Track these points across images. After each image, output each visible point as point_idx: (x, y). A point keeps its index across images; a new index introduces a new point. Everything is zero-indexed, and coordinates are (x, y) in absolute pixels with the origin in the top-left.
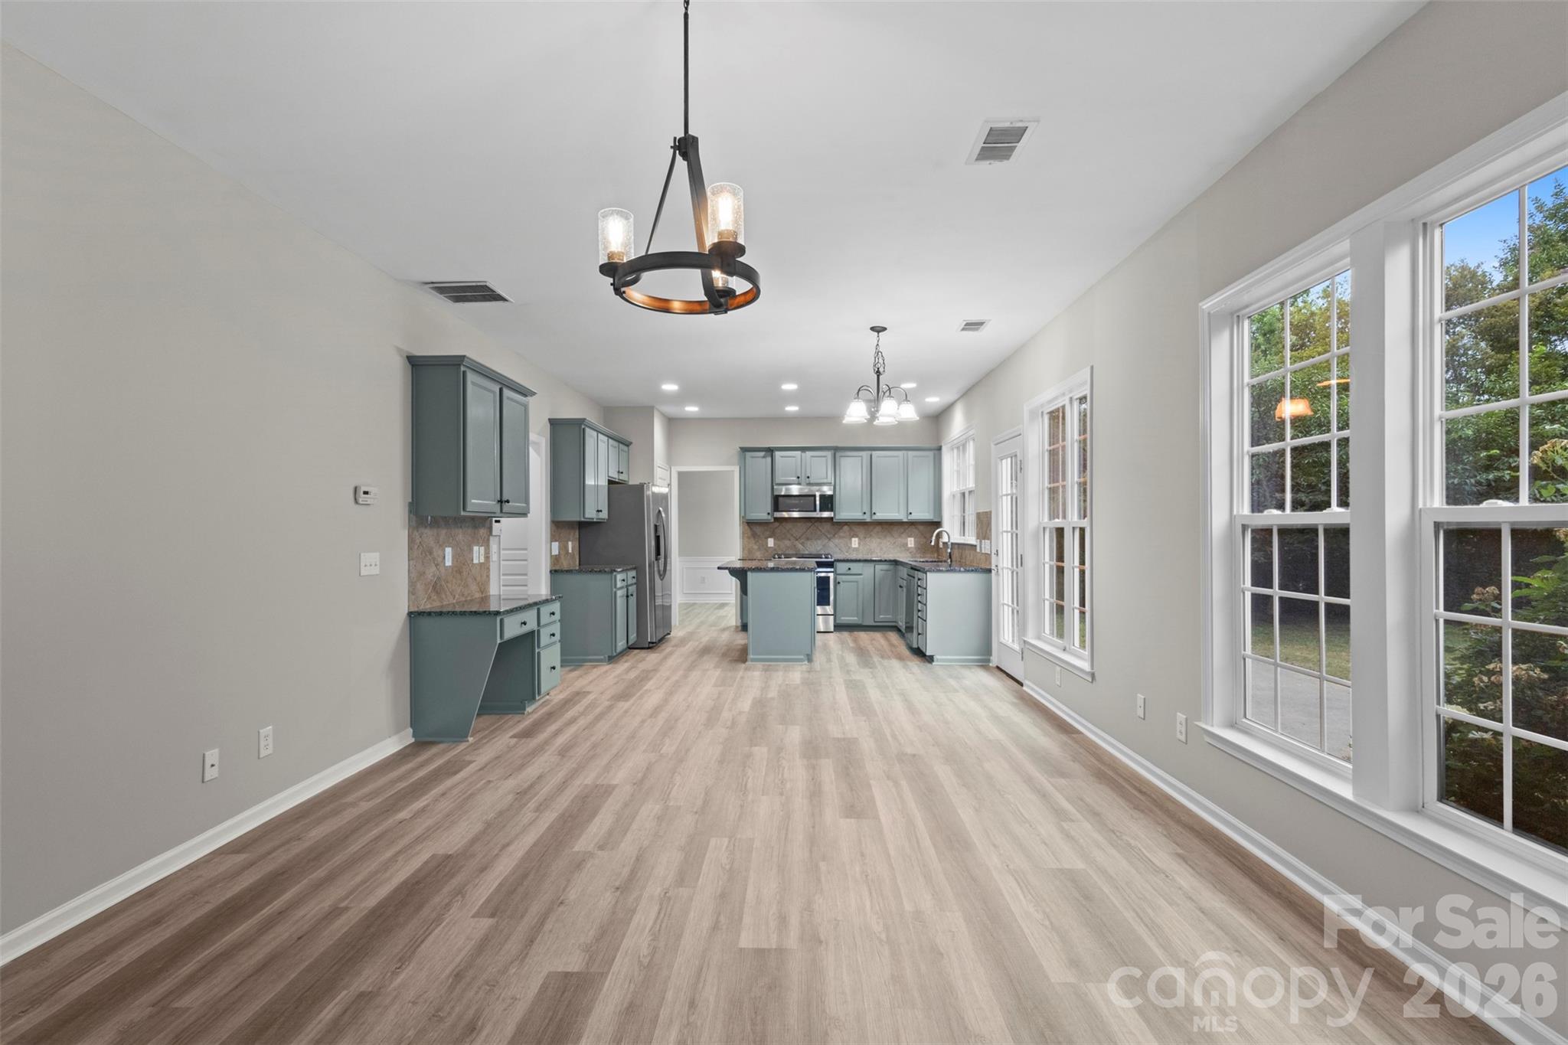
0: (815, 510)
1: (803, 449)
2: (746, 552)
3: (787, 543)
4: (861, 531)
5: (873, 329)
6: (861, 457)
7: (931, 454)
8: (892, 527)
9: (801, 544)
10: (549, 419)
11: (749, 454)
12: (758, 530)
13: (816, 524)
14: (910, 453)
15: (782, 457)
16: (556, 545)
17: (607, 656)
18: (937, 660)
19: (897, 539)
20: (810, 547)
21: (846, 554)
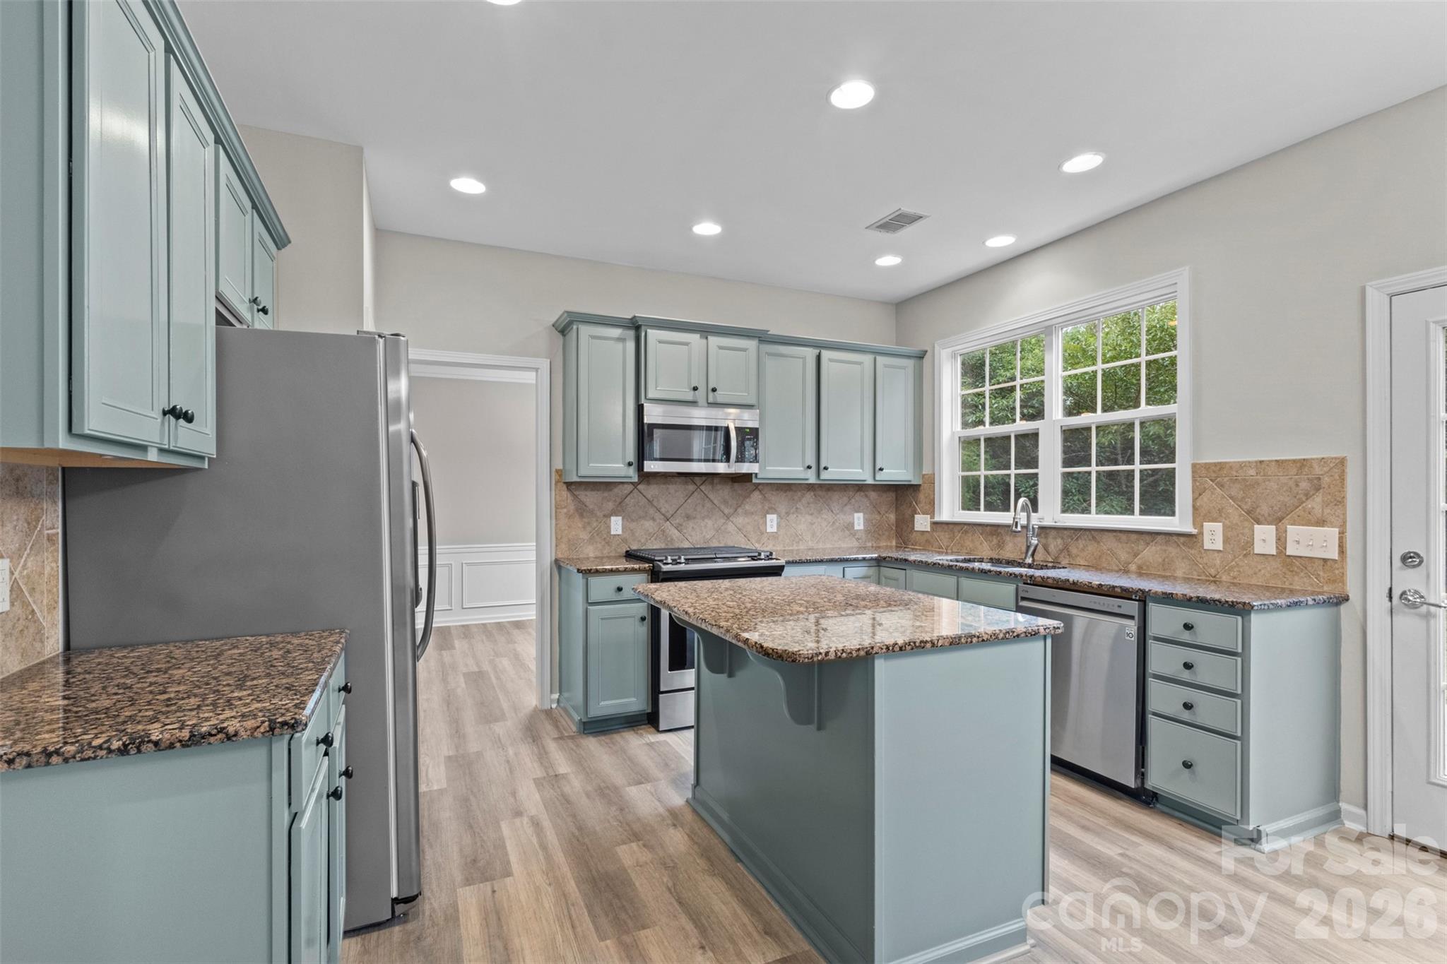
0: (728, 459)
1: (705, 331)
3: (648, 524)
4: (781, 501)
9: (676, 528)
11: (578, 331)
12: (590, 498)
13: (703, 488)
14: (880, 358)
15: (660, 342)
18: (1269, 838)
19: (838, 516)
20: (693, 534)
21: (757, 545)
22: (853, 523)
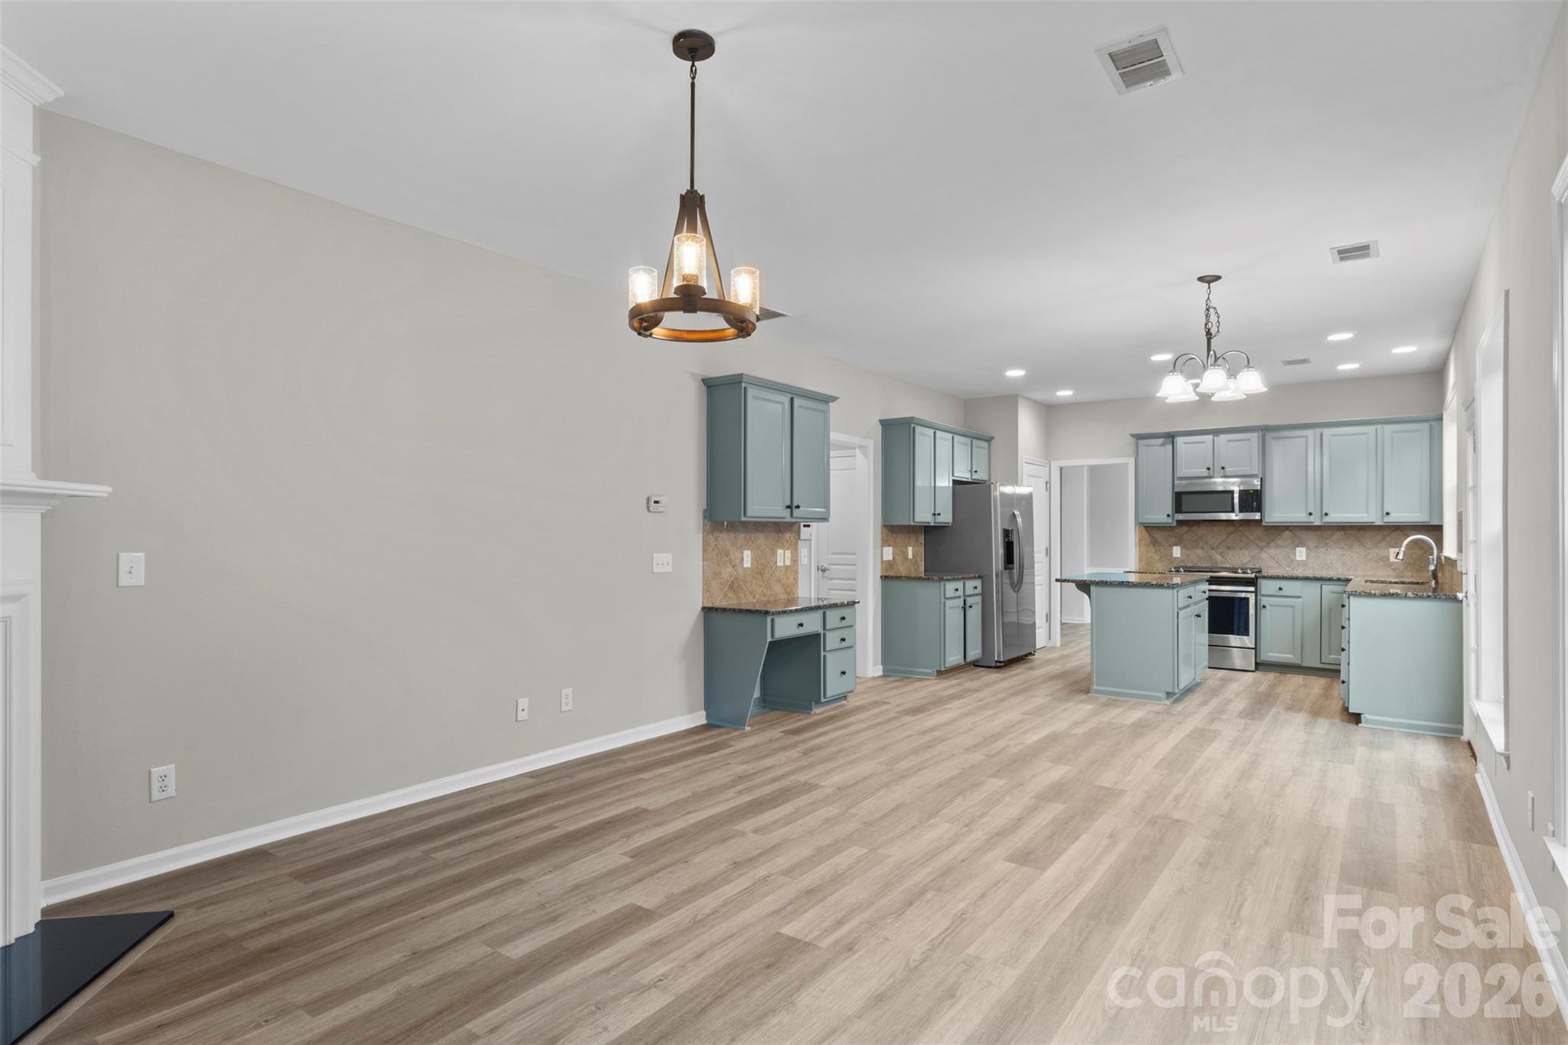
0: (1233, 511)
1: (1215, 432)
2: (1143, 563)
3: (1199, 552)
4: (1310, 538)
5: (1201, 279)
6: (1306, 437)
7: (1425, 426)
8: (1361, 532)
9: (1220, 555)
10: (880, 421)
11: (1142, 442)
12: (1159, 536)
14: (1388, 428)
15: (1185, 443)
16: (888, 553)
17: (935, 670)
18: (1367, 721)
19: (1371, 550)
20: (1233, 559)
21: (1287, 569)
22: (1389, 557)
